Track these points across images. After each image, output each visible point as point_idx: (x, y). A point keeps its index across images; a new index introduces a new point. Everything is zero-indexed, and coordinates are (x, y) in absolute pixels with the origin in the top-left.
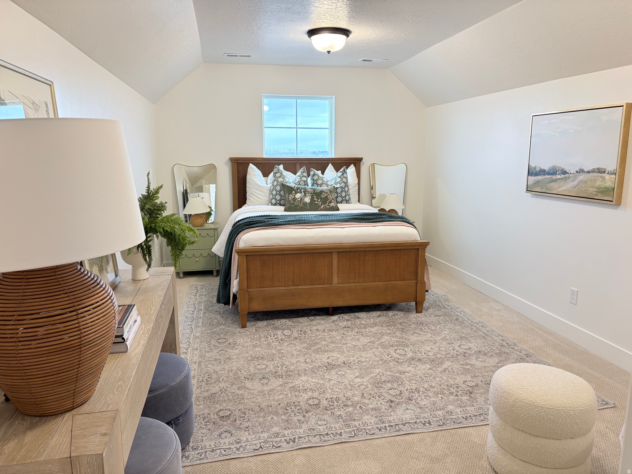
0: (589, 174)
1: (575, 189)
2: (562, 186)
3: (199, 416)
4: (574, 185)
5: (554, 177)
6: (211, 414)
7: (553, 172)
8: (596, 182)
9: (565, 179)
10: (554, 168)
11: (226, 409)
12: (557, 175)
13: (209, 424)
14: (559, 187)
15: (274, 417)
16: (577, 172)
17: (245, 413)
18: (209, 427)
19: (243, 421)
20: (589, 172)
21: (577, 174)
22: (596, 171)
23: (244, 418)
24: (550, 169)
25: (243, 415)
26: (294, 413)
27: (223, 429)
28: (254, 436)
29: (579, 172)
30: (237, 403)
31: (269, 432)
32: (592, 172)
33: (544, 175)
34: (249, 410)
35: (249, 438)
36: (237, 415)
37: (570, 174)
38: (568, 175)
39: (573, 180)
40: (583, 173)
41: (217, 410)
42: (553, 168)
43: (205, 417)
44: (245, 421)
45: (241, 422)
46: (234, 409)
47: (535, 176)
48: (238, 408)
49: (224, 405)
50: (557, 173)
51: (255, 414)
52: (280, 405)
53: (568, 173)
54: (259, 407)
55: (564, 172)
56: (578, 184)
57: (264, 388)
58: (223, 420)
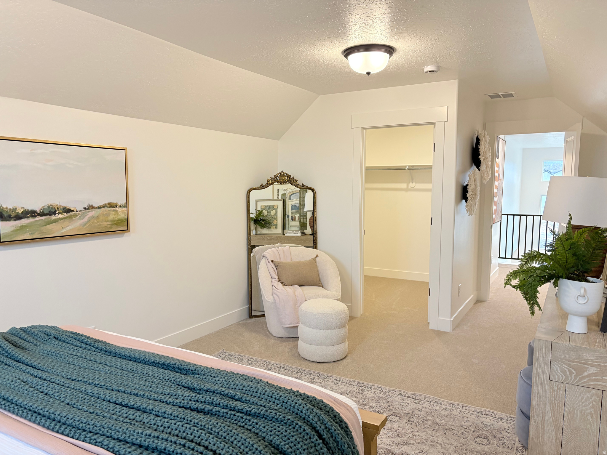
0: (99, 209)
1: (85, 227)
2: (68, 226)
3: (508, 447)
4: (84, 222)
5: (53, 217)
6: (496, 445)
7: (50, 212)
8: (109, 216)
9: (71, 217)
10: (51, 207)
11: (479, 444)
12: (57, 214)
13: (500, 438)
14: (62, 228)
15: (438, 421)
16: (85, 209)
17: (462, 433)
18: (501, 435)
19: (467, 428)
20: (99, 208)
21: (85, 211)
22: (108, 205)
23: (466, 430)
24: (43, 208)
25: (465, 432)
26: (419, 417)
27: (488, 428)
28: (464, 415)
29: (88, 209)
30: (465, 445)
31: (451, 413)
32: (104, 207)
33: (35, 216)
34: (457, 434)
35: (469, 415)
36: (470, 435)
37: (77, 211)
38: (74, 213)
39: (82, 217)
40: (94, 209)
41: (488, 446)
42: (49, 207)
43: (503, 444)
44: (466, 427)
45: (470, 428)
46: (471, 441)
47: (15, 220)
48: (466, 440)
49: (479, 448)
50: (57, 212)
51: (453, 429)
52: (425, 428)
53: (74, 211)
54: (445, 433)
55: (69, 211)
56: (89, 221)
57: (428, 448)
58: (486, 436)
